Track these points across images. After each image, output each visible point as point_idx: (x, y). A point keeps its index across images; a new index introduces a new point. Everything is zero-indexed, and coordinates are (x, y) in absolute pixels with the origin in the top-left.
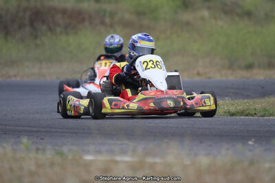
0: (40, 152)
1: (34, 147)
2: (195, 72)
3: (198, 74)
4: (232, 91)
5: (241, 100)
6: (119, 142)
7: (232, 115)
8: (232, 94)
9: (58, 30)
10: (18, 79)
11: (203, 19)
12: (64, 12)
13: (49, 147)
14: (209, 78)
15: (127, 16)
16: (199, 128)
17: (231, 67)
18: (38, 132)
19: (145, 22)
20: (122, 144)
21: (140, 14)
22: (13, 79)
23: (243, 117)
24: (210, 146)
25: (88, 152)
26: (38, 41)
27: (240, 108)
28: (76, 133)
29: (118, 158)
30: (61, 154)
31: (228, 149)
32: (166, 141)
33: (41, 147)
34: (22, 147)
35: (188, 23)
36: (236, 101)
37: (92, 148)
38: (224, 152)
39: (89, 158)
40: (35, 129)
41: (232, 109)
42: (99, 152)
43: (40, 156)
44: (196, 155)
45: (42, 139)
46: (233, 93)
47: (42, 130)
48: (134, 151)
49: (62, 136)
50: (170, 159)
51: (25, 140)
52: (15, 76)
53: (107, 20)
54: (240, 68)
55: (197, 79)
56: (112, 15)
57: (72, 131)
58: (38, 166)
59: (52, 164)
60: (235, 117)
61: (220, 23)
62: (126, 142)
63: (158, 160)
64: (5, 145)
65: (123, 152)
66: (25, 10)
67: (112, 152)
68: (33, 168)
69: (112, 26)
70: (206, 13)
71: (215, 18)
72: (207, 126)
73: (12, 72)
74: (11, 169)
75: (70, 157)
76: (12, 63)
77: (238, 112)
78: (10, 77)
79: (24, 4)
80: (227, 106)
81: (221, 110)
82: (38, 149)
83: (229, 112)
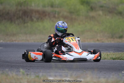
0: (29, 76)
1: (26, 73)
2: (96, 39)
3: (98, 40)
4: (113, 48)
5: (118, 53)
6: (64, 71)
7: (114, 59)
9: (35, 19)
10: (17, 42)
11: (99, 15)
12: (37, 12)
13: (32, 73)
14: (103, 42)
15: (65, 14)
16: (99, 65)
17: (112, 37)
18: (26, 66)
19: (74, 16)
21: (71, 13)
22: (14, 42)
24: (105, 73)
26: (26, 25)
27: (118, 56)
28: (44, 67)
30: (38, 77)
31: (113, 75)
32: (85, 71)
33: (29, 73)
34: (21, 73)
35: (93, 17)
36: (115, 53)
37: (52, 74)
38: (111, 76)
39: (51, 78)
41: (114, 57)
42: (56, 76)
44: (99, 78)
45: (29, 70)
47: (29, 65)
48: (71, 76)
49: (38, 68)
50: (88, 79)
51: (21, 70)
52: (15, 41)
53: (56, 15)
54: (117, 38)
55: (97, 42)
56: (59, 13)
57: (42, 66)
58: (28, 82)
59: (35, 82)
60: (115, 60)
61: (108, 17)
62: (67, 71)
64: (12, 72)
65: (67, 76)
66: (20, 11)
67: (61, 76)
70: (101, 13)
71: (105, 15)
72: (103, 64)
73: (14, 39)
76: (14, 35)
77: (117, 58)
78: (13, 41)
79: (19, 8)
80: (112, 55)
81: (109, 57)
82: (27, 75)
83: (112, 58)
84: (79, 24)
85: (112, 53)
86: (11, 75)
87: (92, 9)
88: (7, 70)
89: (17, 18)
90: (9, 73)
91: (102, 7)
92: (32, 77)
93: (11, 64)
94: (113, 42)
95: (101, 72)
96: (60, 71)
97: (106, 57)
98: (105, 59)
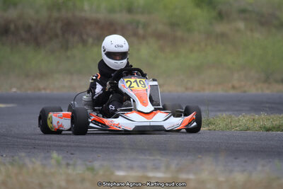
0: (70, 167)
1: (64, 162)
2: (230, 85)
3: (234, 87)
4: (267, 105)
5: (278, 115)
6: (151, 158)
7: (268, 130)
8: (267, 109)
9: (90, 40)
10: (48, 92)
11: (238, 30)
12: (97, 22)
13: (79, 162)
14: (245, 92)
15: (161, 28)
16: (234, 144)
17: (267, 80)
18: (68, 146)
19: (179, 33)
20: (154, 160)
21: (173, 25)
22: (43, 92)
23: (279, 132)
24: (245, 162)
25: (119, 168)
26: (69, 53)
27: (276, 123)
28: (107, 148)
29: (151, 174)
30: (92, 169)
31: (263, 166)
32: (200, 156)
33: (71, 162)
34: (53, 162)
35: (223, 35)
36: (272, 116)
37: (123, 163)
38: (259, 168)
39: (120, 173)
40: (65, 144)
41: (268, 124)
42: (131, 168)
43: (70, 171)
44: (231, 171)
45: (72, 154)
46: (269, 107)
47: (73, 144)
48: (168, 167)
49: (92, 151)
50: (205, 175)
51: (55, 155)
52: (44, 89)
53: (141, 31)
54: (277, 81)
55: (232, 92)
56: (146, 26)
57: (103, 145)
58: (68, 181)
59: (83, 180)
60: (270, 132)
61: (257, 35)
62: (159, 157)
63: (191, 177)
64: (34, 159)
65: (156, 168)
66: (56, 21)
67: (144, 168)
68: (63, 184)
69: (144, 38)
70: (241, 25)
71: (251, 30)
72: (241, 142)
73: (42, 85)
74: (40, 185)
75: (101, 172)
76: (42, 75)
77: (274, 128)
78: (39, 90)
79: (55, 14)
80: (263, 121)
81: (257, 126)
82: (68, 165)
83: (264, 127)
84: (192, 51)
85: (263, 115)
86: (30, 166)
87: (221, 16)
88: (23, 154)
89: (50, 39)
90: (27, 161)
91: (243, 11)
92: (79, 170)
93: (33, 141)
94: (267, 92)
95: (236, 159)
96: (142, 157)
97: (250, 124)
98: (248, 129)
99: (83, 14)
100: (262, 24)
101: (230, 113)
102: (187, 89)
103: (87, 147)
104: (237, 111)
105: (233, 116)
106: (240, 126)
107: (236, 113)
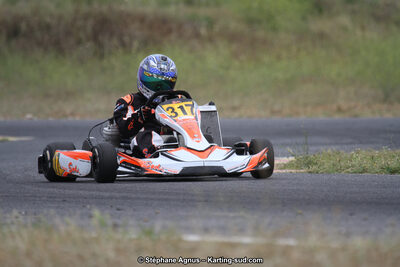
0: (121, 230)
1: (110, 222)
3: (339, 110)
6: (232, 215)
7: (393, 172)
9: (136, 44)
10: (78, 118)
11: (345, 29)
12: (142, 19)
13: (132, 222)
14: (356, 116)
16: (347, 192)
17: (386, 100)
18: (111, 198)
19: (260, 34)
21: (251, 22)
22: (70, 119)
24: (365, 219)
25: (190, 230)
26: (105, 62)
28: (166, 200)
30: (149, 233)
32: (300, 211)
33: (119, 222)
34: (95, 222)
35: (322, 36)
37: (194, 222)
39: (192, 238)
41: (393, 164)
42: (206, 230)
43: (118, 236)
44: (348, 235)
45: (118, 210)
48: (257, 230)
49: (147, 205)
50: (313, 241)
51: (96, 212)
52: (72, 114)
53: (203, 31)
55: (337, 117)
56: (211, 23)
57: (161, 196)
58: (118, 251)
60: (396, 175)
61: (370, 34)
63: (291, 242)
65: (242, 231)
66: (86, 17)
67: (223, 230)
68: (111, 255)
69: (211, 40)
71: (363, 28)
72: (357, 190)
73: (68, 108)
74: (81, 257)
75: (164, 238)
76: (69, 95)
78: (65, 116)
80: (386, 159)
81: (377, 166)
82: (115, 226)
83: (388, 168)
84: (279, 58)
85: (386, 150)
86: (62, 228)
88: (52, 211)
90: (57, 220)
92: (132, 233)
93: (62, 191)
94: (388, 116)
95: (351, 214)
96: (219, 213)
97: (367, 164)
98: (364, 171)
99: (123, 8)
100: (378, 19)
101: (337, 147)
102: (273, 112)
103: (138, 198)
104: (347, 144)
105: (342, 151)
106: (353, 166)
107: (346, 147)
